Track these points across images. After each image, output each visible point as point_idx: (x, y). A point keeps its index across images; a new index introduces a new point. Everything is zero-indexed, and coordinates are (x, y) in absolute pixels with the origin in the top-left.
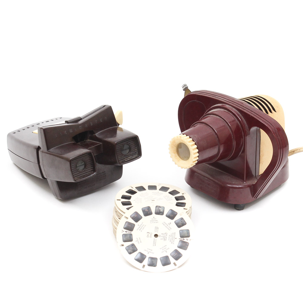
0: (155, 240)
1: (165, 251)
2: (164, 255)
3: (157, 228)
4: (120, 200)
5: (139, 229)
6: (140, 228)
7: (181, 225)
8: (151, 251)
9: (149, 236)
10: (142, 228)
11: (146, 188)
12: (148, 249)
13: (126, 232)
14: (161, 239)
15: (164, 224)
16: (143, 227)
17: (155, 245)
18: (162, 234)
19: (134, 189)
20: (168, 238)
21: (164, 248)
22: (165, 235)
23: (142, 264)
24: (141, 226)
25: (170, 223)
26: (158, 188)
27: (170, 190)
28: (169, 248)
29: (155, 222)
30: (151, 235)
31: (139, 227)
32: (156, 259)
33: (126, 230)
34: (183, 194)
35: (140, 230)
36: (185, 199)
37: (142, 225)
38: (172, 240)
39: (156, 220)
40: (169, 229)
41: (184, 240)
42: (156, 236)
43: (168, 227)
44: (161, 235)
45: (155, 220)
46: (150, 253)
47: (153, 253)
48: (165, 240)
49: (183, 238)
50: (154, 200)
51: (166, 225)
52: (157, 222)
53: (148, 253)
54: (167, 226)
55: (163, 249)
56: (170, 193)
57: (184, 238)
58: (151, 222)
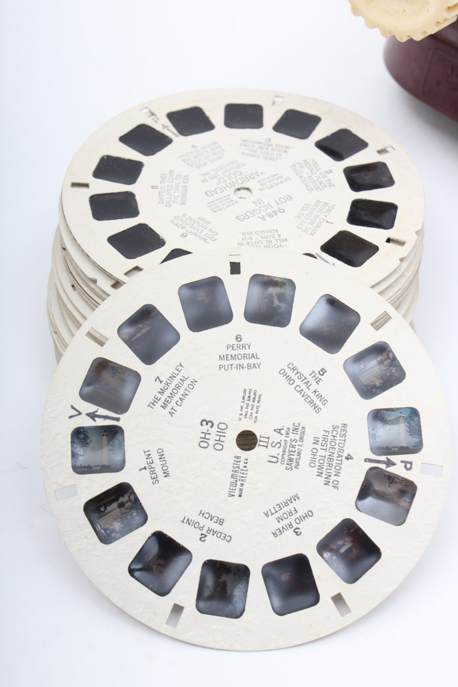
0: (242, 465)
1: (291, 525)
2: (286, 548)
3: (251, 398)
4: (87, 185)
5: (161, 403)
6: (167, 393)
7: (378, 383)
8: (217, 527)
9: (213, 438)
10: (176, 398)
11: (216, 116)
12: (202, 514)
13: (93, 416)
14: (273, 460)
15: (291, 374)
16: (181, 391)
17: (237, 493)
18: (279, 431)
19: (163, 126)
20: (306, 457)
21: (286, 509)
22: (292, 436)
23: (168, 601)
24: (172, 386)
25: (323, 372)
26: (271, 116)
27: (321, 132)
28: (310, 514)
29: (245, 362)
30: (221, 433)
31: (162, 392)
32: (241, 572)
33: (92, 408)
34: (380, 152)
35: (164, 407)
36: (390, 182)
37: (176, 381)
38: (329, 465)
39: (247, 351)
40: (316, 403)
41: (391, 470)
42: (247, 440)
43: (309, 393)
44: (276, 438)
45: (242, 352)
46: (210, 536)
47: (227, 538)
48: (292, 462)
49: (383, 458)
50: (246, 185)
51: (298, 382)
52: (252, 361)
53: (203, 538)
54: (304, 387)
55: (280, 514)
56: (323, 146)
57: (393, 458)
58: (225, 362)
